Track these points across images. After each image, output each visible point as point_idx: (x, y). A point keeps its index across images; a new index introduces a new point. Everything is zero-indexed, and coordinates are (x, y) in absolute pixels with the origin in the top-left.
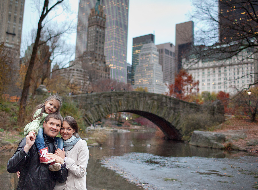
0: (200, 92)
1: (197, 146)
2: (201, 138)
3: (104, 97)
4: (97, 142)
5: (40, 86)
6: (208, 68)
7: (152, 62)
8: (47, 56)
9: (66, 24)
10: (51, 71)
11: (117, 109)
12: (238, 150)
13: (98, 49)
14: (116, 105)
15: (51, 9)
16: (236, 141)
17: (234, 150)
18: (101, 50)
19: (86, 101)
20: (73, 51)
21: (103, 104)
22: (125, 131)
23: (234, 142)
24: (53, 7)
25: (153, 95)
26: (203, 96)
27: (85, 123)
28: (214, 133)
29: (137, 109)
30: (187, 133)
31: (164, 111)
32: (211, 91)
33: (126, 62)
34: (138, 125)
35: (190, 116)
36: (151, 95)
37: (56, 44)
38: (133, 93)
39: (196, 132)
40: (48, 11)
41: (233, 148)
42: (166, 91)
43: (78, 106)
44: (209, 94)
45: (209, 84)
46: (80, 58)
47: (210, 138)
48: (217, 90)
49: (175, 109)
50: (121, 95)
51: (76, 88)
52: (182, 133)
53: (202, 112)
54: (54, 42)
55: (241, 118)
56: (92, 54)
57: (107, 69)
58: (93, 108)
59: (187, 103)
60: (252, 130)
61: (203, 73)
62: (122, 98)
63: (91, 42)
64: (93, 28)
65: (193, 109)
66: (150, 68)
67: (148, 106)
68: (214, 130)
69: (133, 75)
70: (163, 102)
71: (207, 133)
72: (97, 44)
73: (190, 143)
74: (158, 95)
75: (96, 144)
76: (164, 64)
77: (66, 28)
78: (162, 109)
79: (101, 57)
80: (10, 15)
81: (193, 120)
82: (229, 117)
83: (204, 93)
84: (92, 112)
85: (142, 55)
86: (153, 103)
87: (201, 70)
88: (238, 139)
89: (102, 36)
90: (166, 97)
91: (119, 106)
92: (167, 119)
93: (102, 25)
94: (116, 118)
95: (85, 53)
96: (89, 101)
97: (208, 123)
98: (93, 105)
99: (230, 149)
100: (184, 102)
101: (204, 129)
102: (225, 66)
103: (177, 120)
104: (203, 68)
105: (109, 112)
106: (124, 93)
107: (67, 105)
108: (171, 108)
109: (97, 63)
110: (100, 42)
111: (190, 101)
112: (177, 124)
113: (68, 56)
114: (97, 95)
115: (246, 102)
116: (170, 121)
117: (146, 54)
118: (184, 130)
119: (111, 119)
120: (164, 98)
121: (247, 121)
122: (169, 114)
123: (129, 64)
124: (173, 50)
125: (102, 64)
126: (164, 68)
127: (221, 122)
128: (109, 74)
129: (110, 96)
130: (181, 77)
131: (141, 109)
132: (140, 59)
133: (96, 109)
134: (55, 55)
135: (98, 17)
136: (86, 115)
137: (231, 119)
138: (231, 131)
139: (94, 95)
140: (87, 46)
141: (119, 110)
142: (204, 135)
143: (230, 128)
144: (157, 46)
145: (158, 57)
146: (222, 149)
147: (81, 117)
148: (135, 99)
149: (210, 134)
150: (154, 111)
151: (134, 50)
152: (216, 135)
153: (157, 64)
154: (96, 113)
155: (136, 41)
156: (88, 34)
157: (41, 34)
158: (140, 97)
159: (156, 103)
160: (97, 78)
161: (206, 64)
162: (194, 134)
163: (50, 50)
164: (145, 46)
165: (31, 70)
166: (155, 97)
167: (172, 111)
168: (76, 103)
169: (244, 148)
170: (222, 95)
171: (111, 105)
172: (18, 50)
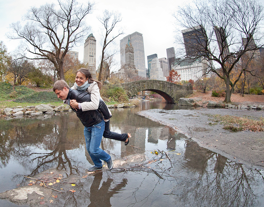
0: (181, 80)
1: (182, 105)
2: (183, 101)
3: (136, 83)
4: (135, 105)
5: (106, 80)
6: (183, 69)
7: (158, 67)
8: (108, 67)
9: (115, 50)
10: (110, 73)
11: (143, 89)
12: (199, 106)
13: (131, 62)
14: (142, 87)
15: (107, 44)
16: (198, 102)
17: (197, 106)
18: (133, 63)
19: (128, 86)
20: (120, 63)
21: (136, 87)
22: (147, 101)
23: (197, 103)
24: (108, 43)
25: (160, 81)
26: (182, 83)
27: (128, 96)
28: (189, 99)
29: (153, 89)
30: (177, 99)
31: (166, 89)
32: (185, 80)
33: (145, 68)
34: (153, 98)
35: (178, 91)
36: (159, 81)
37: (111, 61)
38: (150, 81)
39: (181, 98)
40: (106, 46)
41: (197, 105)
42: (165, 79)
43: (124, 89)
44: (185, 81)
45: (184, 77)
46: (123, 67)
47: (188, 101)
48: (188, 80)
49: (170, 88)
50: (144, 82)
51: (122, 80)
52: (174, 100)
53: (183, 89)
54: (110, 60)
55: (200, 92)
56: (129, 65)
57: (136, 72)
58: (131, 89)
59: (176, 85)
60: (204, 97)
61: (181, 71)
62: (145, 83)
63: (127, 56)
64: (128, 53)
65: (179, 88)
66: (157, 70)
67: (158, 87)
68: (189, 97)
69: (149, 74)
70: (165, 85)
71: (186, 99)
72: (130, 60)
73: (178, 104)
74: (162, 81)
75: (134, 106)
76: (163, 68)
77: (115, 52)
78: (165, 88)
79: (133, 66)
80: (90, 52)
81: (179, 93)
82: (195, 91)
83: (182, 81)
84: (131, 91)
85: (152, 64)
86: (160, 85)
87: (180, 70)
88: (199, 101)
89: (132, 56)
90: (166, 82)
91: (144, 87)
92: (167, 93)
93: (132, 51)
94: (142, 95)
95: (125, 65)
96: (129, 86)
97: (186, 94)
98: (132, 88)
99: (196, 106)
100: (175, 84)
101: (184, 97)
102: (190, 68)
103: (172, 93)
104: (181, 69)
105: (139, 90)
106: (146, 81)
107: (119, 88)
108: (169, 88)
109: (131, 69)
110: (132, 59)
111: (177, 84)
112: (172, 95)
113: (118, 66)
114: (133, 83)
115: (201, 84)
116: (168, 94)
117: (154, 64)
118: (175, 98)
119: (140, 95)
120: (165, 83)
121: (202, 93)
122: (168, 90)
123: (146, 69)
124: (167, 61)
125: (134, 69)
126: (163, 70)
127: (191, 94)
128: (138, 74)
129: (139, 83)
130: (172, 72)
131: (155, 88)
132: (152, 66)
133: (133, 89)
134: (111, 66)
135: (130, 48)
136: (128, 93)
137: (195, 92)
138: (196, 97)
139: (132, 83)
140: (126, 61)
141: (144, 90)
142: (184, 100)
143: (195, 96)
144: (159, 59)
145: (160, 65)
146: (192, 106)
147: (126, 94)
148: (152, 83)
149: (187, 99)
150: (161, 89)
151: (148, 62)
152: (190, 99)
153: (160, 68)
154: (133, 91)
155: (149, 57)
156: (126, 56)
157: (104, 56)
158: (153, 82)
159: (161, 85)
160: (132, 76)
161: (182, 67)
162: (180, 99)
163: (109, 64)
164: (153, 59)
165: (101, 73)
166: (161, 82)
167: (169, 89)
168: (123, 87)
169: (201, 105)
170: (191, 81)
171: (140, 87)
172: (95, 67)
